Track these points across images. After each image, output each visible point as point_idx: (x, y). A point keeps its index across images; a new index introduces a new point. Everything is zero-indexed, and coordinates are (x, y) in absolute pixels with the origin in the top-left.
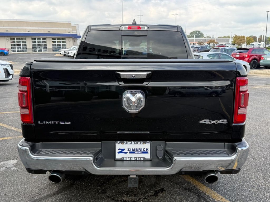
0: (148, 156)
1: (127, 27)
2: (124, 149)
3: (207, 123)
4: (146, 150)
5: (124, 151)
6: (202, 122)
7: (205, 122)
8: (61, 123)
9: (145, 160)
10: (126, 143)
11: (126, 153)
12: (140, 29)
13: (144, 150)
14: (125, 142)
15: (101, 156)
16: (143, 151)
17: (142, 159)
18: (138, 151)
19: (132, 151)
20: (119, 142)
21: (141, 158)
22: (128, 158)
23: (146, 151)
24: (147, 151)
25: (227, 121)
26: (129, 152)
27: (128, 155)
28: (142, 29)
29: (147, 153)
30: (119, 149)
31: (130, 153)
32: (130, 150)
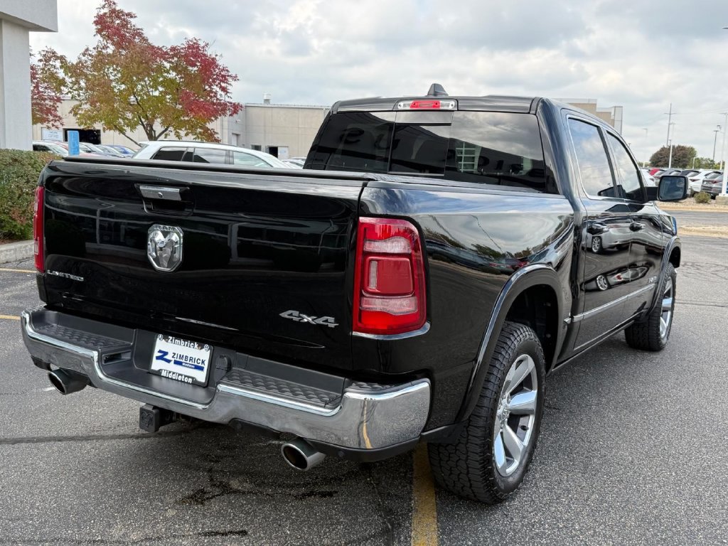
0: (201, 376)
1: (411, 102)
2: (166, 353)
3: (295, 319)
4: (201, 362)
5: (166, 357)
6: (285, 315)
7: (291, 317)
8: (72, 277)
9: (196, 384)
10: (172, 340)
11: (169, 361)
12: (439, 106)
13: (199, 361)
14: (171, 338)
15: (129, 358)
16: (196, 364)
17: (190, 381)
18: (188, 362)
19: (178, 360)
20: (160, 336)
21: (189, 377)
22: (170, 372)
23: (200, 365)
24: (203, 365)
25: (336, 322)
26: (173, 359)
27: (172, 367)
28: (441, 108)
29: (201, 369)
30: (160, 351)
31: (176, 362)
32: (175, 356)
